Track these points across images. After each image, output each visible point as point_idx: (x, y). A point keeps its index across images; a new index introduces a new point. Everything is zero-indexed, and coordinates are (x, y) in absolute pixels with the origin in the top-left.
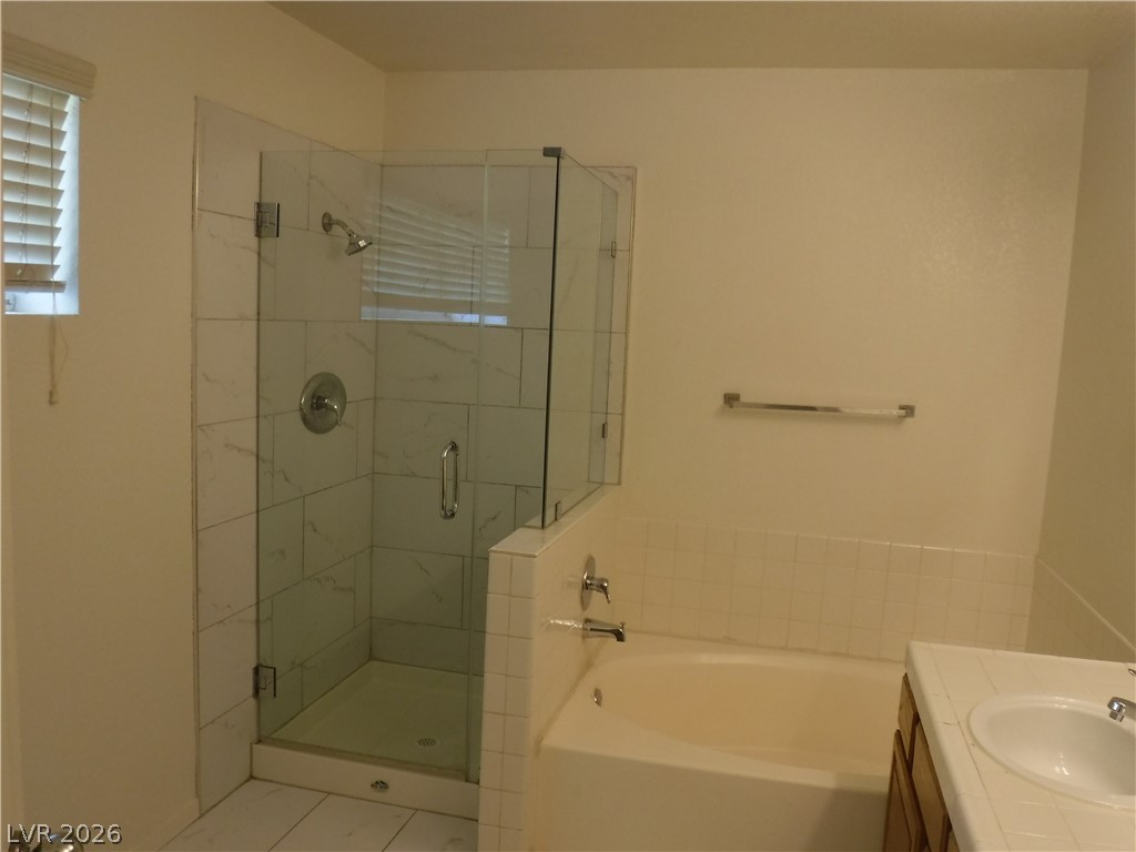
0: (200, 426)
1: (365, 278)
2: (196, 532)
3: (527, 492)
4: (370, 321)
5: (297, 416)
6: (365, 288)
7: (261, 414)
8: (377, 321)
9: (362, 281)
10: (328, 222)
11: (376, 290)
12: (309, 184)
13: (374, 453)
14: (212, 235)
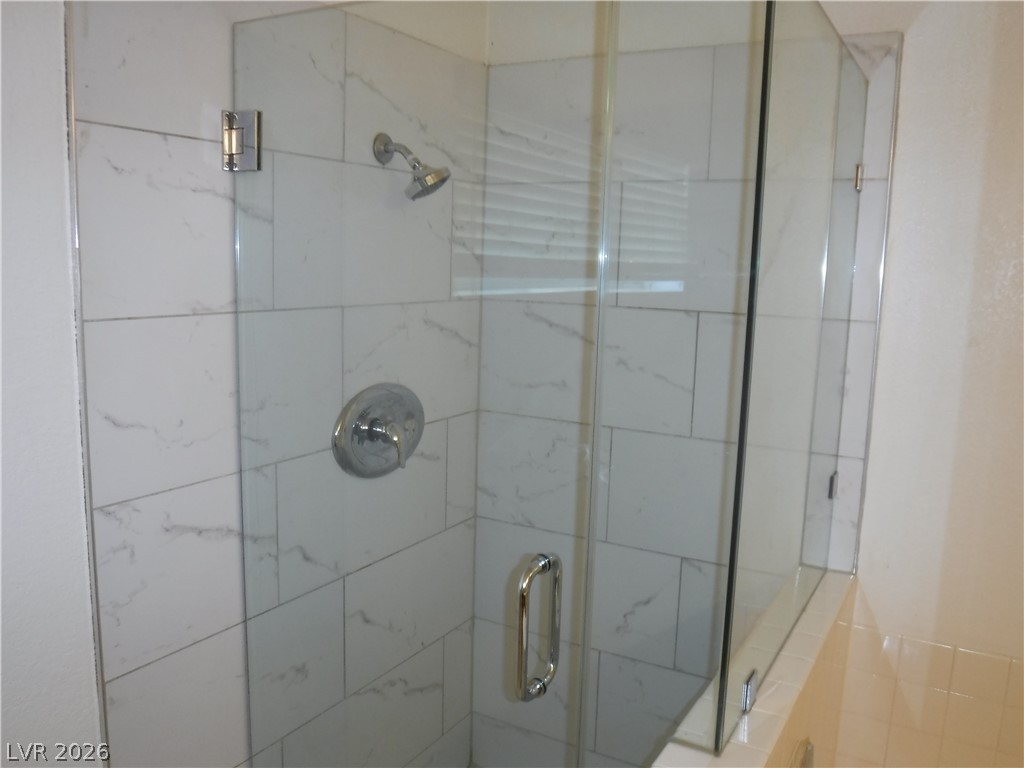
0: (101, 509)
1: (458, 234)
2: (102, 685)
3: (700, 569)
4: (470, 299)
5: (330, 457)
6: (459, 250)
7: (245, 466)
8: (481, 299)
9: (453, 240)
10: (384, 150)
11: (478, 251)
12: (343, 87)
13: (477, 487)
14: (116, 169)
